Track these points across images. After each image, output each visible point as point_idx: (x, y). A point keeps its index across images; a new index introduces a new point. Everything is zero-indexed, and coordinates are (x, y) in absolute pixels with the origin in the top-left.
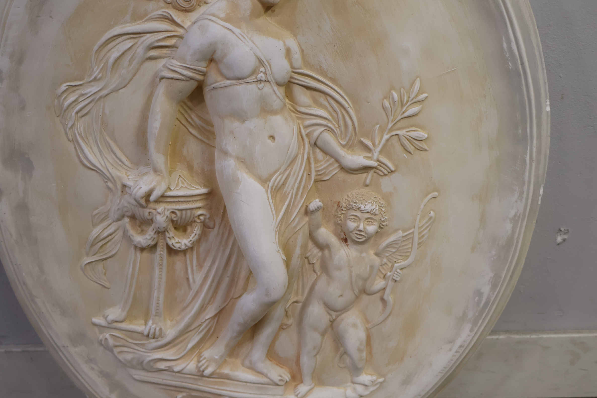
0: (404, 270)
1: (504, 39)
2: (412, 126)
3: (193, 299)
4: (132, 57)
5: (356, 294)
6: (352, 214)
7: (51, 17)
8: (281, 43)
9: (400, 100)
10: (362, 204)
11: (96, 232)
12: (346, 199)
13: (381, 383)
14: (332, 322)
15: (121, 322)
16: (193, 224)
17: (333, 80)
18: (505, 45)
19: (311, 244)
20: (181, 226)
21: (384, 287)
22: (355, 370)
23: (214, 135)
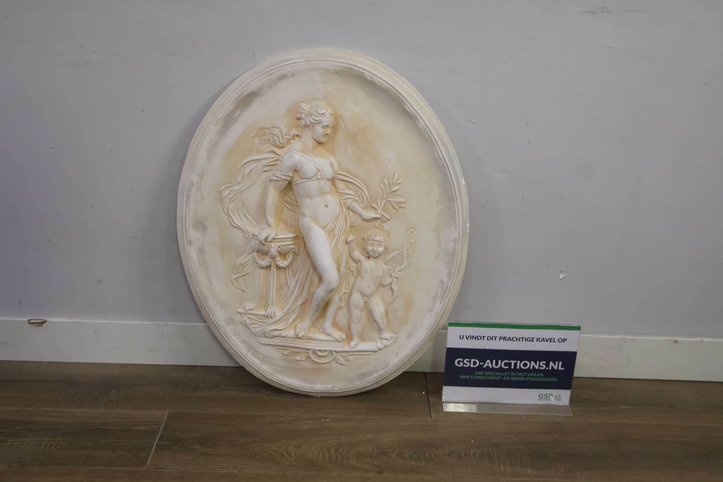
0: (401, 272)
1: (434, 152)
2: (396, 196)
3: (291, 295)
4: (256, 171)
5: (377, 286)
6: (370, 243)
7: (217, 155)
8: (328, 160)
9: (388, 184)
10: (375, 237)
11: (239, 261)
12: (366, 236)
13: (396, 338)
14: (366, 303)
15: (253, 310)
16: (289, 254)
17: (355, 176)
18: (436, 154)
20: (283, 255)
21: (391, 282)
22: (380, 330)
23: (298, 206)
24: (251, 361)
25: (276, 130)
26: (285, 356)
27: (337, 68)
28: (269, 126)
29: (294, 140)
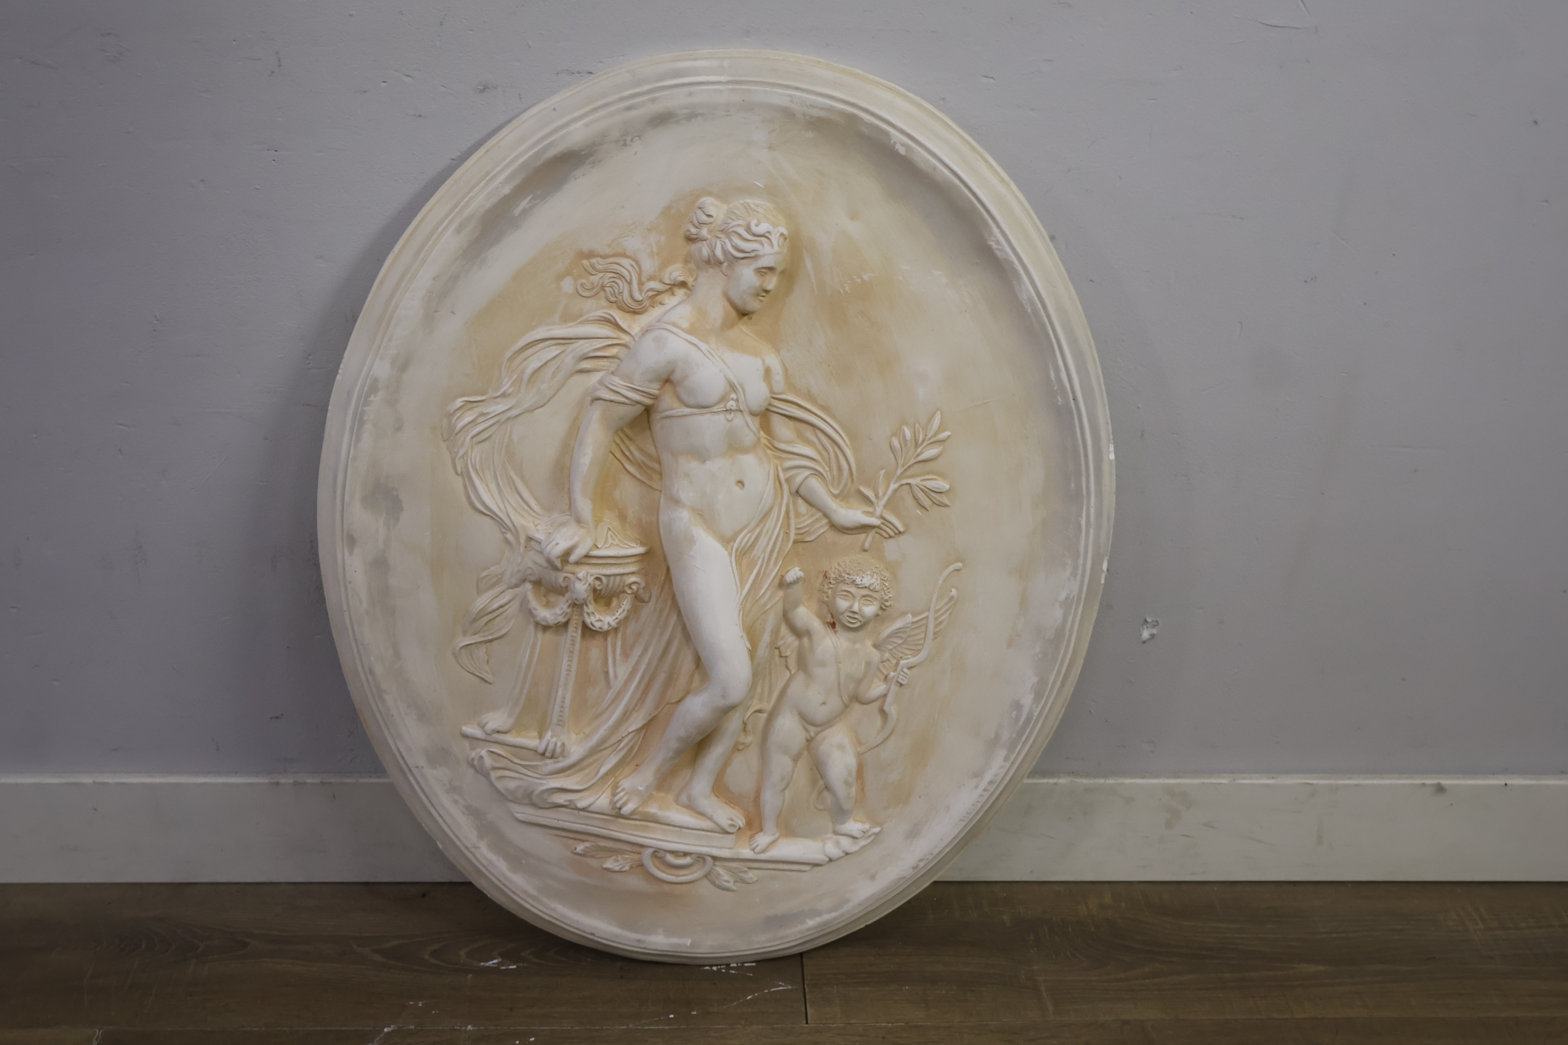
0: (913, 670)
1: (1051, 369)
2: (929, 473)
3: (613, 702)
4: (557, 368)
5: (845, 701)
6: (844, 589)
7: (453, 312)
8: (759, 361)
9: (913, 439)
10: (857, 575)
11: (481, 602)
12: (835, 568)
13: (876, 834)
14: (809, 741)
15: (506, 733)
16: (621, 596)
17: (824, 408)
18: (1053, 375)
19: (784, 630)
20: (603, 596)
21: (884, 693)
22: (839, 813)
23: (661, 474)
24: (484, 862)
25: (626, 262)
26: (578, 857)
27: (816, 113)
28: (608, 251)
29: (673, 294)
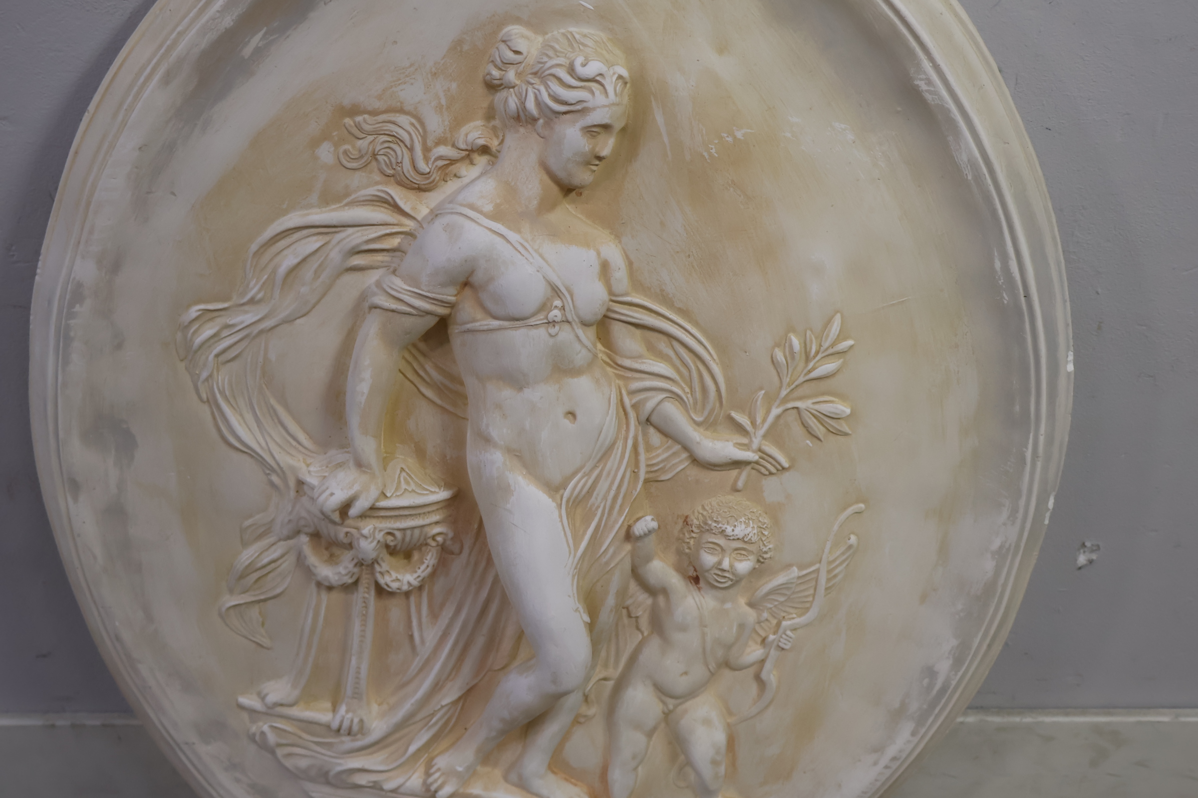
0: (799, 631)
1: (996, 254)
2: (823, 394)
3: (421, 670)
4: (320, 266)
5: (712, 669)
6: (710, 540)
7: (173, 194)
8: (592, 254)
9: (803, 350)
10: (728, 523)
11: (247, 556)
12: (699, 513)
14: (667, 715)
15: (291, 705)
16: (424, 548)
17: (681, 312)
18: (998, 265)
19: (633, 586)
21: (763, 658)
25: (403, 120)
28: (378, 105)
29: (472, 163)
